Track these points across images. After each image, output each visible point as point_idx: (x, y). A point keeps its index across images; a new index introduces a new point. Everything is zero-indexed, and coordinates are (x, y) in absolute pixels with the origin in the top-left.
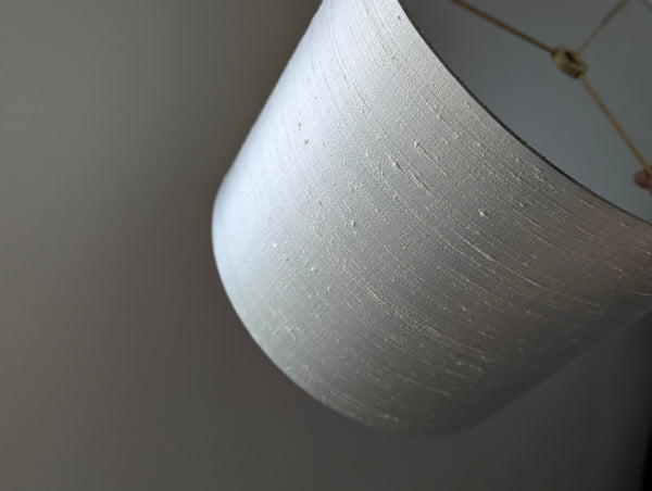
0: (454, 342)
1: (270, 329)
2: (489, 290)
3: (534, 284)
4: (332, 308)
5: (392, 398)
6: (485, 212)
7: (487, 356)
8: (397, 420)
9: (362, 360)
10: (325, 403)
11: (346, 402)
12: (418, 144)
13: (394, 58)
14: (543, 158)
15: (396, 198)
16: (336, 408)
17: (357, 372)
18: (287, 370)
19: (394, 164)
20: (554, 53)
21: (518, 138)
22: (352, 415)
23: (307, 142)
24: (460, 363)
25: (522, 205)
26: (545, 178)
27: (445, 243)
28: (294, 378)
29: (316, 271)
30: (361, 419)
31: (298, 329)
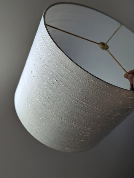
0: (81, 127)
1: (32, 128)
2: (86, 112)
3: (98, 109)
4: (47, 121)
5: (68, 144)
6: (81, 91)
7: (90, 129)
8: (70, 149)
9: (57, 134)
10: (50, 147)
11: (56, 146)
12: (61, 75)
13: (51, 52)
14: (93, 75)
15: (58, 90)
16: (53, 148)
17: (57, 138)
18: (38, 139)
19: (56, 81)
20: (99, 44)
21: (85, 71)
22: (58, 149)
23: (34, 76)
24: (83, 132)
25: (90, 88)
26: (94, 81)
27: (72, 101)
28: (40, 141)
29: (41, 111)
30: (60, 150)
31: (39, 127)
